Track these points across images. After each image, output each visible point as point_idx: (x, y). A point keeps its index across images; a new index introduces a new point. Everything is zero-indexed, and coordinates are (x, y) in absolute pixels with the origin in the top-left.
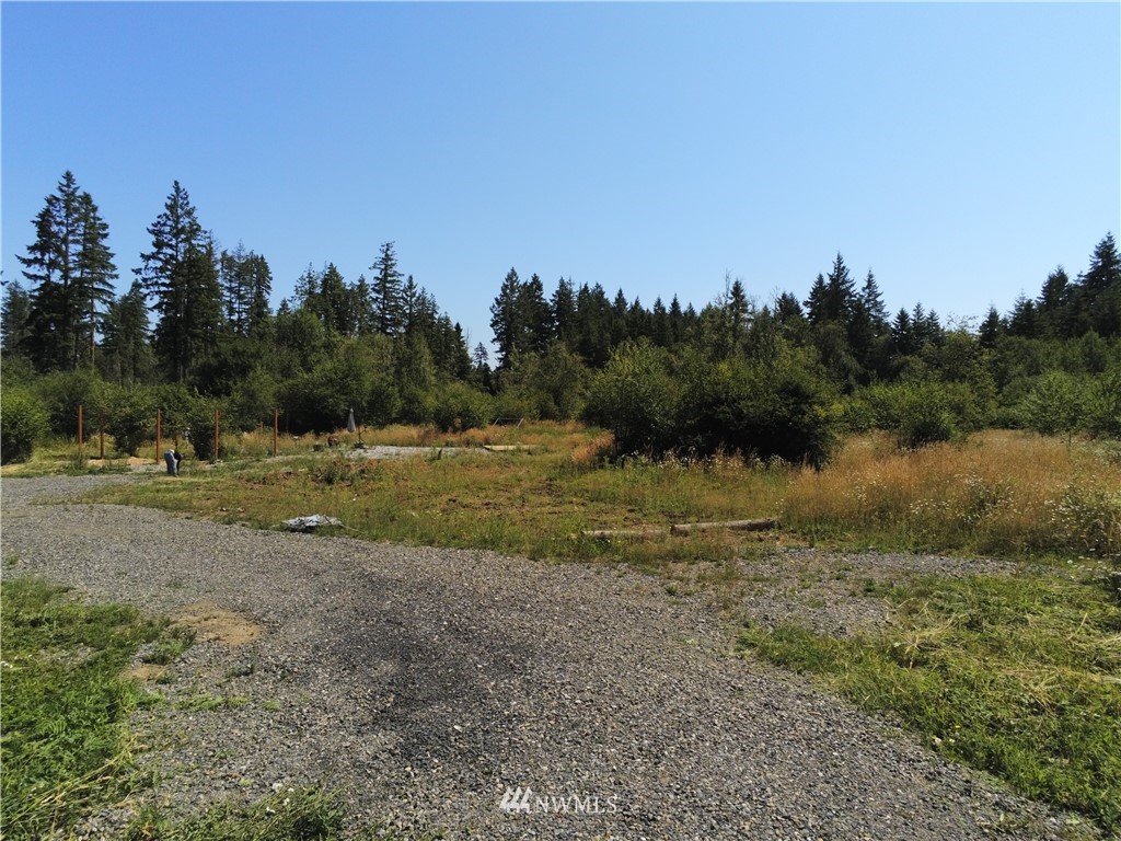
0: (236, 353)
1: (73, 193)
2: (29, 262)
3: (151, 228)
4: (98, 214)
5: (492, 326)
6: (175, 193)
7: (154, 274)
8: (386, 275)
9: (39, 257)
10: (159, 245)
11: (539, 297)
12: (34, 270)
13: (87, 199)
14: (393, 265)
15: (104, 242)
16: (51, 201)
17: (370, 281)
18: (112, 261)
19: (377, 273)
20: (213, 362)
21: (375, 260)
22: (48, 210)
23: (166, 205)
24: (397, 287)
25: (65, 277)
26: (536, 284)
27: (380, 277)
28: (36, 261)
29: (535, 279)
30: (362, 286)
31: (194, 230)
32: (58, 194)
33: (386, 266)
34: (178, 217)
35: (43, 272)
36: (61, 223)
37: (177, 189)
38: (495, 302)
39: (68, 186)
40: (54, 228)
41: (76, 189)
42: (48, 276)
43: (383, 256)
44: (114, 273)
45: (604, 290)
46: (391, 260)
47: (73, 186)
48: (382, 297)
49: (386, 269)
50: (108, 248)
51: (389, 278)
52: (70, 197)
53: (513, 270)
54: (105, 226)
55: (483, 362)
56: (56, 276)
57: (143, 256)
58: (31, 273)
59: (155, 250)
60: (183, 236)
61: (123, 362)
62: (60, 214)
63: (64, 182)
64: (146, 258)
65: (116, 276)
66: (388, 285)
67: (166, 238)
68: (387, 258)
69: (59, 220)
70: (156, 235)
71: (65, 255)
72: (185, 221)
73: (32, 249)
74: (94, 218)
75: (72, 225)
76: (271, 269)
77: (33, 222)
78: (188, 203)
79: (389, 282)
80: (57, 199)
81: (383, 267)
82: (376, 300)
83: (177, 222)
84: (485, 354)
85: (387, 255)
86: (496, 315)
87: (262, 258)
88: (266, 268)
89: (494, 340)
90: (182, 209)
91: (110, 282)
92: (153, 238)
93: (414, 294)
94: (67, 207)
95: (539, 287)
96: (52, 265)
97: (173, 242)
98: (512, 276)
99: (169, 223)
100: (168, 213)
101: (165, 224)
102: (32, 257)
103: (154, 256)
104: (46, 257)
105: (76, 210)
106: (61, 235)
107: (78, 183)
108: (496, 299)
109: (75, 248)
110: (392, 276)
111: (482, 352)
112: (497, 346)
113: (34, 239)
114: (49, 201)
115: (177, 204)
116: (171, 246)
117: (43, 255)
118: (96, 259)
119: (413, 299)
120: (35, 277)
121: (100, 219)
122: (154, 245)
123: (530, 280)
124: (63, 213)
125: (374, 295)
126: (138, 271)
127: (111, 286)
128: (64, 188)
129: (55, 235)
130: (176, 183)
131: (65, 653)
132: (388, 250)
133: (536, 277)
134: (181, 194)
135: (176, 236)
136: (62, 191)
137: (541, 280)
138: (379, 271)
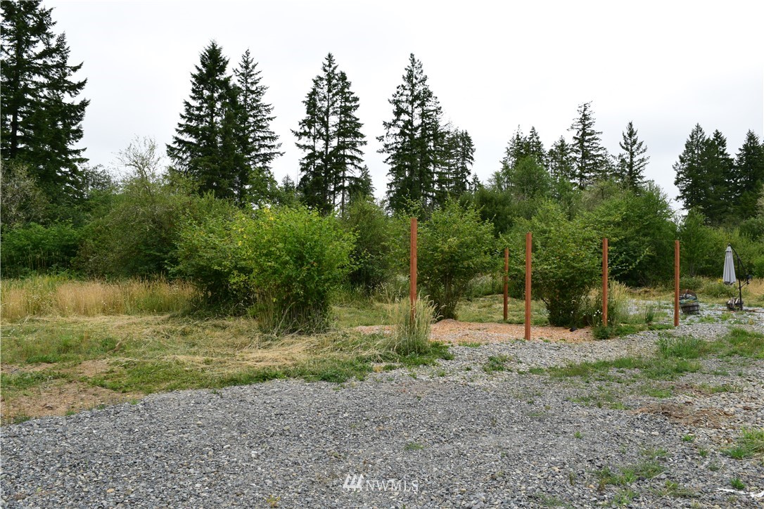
1: (333, 72)
2: (299, 135)
3: (392, 98)
4: (351, 89)
5: (676, 184)
6: (410, 65)
7: (393, 140)
8: (584, 134)
9: (308, 130)
10: (399, 112)
11: (722, 153)
12: (305, 141)
13: (343, 76)
14: (591, 124)
15: (355, 114)
16: (317, 81)
17: (570, 141)
18: (361, 130)
19: (574, 133)
21: (573, 122)
22: (314, 90)
23: (404, 77)
24: (594, 145)
25: (326, 146)
26: (719, 140)
27: (578, 136)
28: (305, 134)
29: (717, 135)
30: (562, 147)
31: (427, 96)
32: (323, 75)
33: (585, 125)
34: (413, 86)
35: (311, 143)
36: (324, 99)
38: (678, 160)
39: (330, 66)
40: (319, 104)
41: (335, 68)
42: (314, 146)
43: (581, 116)
44: (363, 140)
46: (588, 119)
47: (333, 66)
48: (580, 156)
49: (584, 129)
50: (358, 119)
51: (587, 138)
52: (331, 75)
53: (698, 126)
54: (356, 99)
56: (320, 146)
57: (385, 124)
58: (302, 144)
59: (395, 118)
60: (418, 102)
62: (323, 91)
63: (327, 63)
64: (389, 125)
65: (365, 143)
66: (586, 144)
67: (404, 106)
68: (585, 118)
69: (322, 96)
70: (395, 104)
71: (325, 125)
72: (419, 88)
73: (302, 124)
74: (348, 92)
75: (332, 99)
77: (304, 102)
78: (422, 71)
79: (587, 141)
80: (321, 79)
81: (581, 127)
82: (575, 159)
83: (412, 91)
85: (584, 115)
86: (679, 174)
87: (466, 133)
89: (678, 197)
90: (416, 79)
91: (359, 148)
92: (394, 107)
93: (635, 142)
94: (329, 84)
95: (723, 143)
96: (317, 136)
97: (410, 109)
98: (699, 129)
99: (406, 92)
100: (405, 84)
101: (402, 94)
102: (302, 131)
103: (394, 123)
104: (312, 130)
105: (335, 86)
106: (324, 109)
107: (336, 62)
108: (680, 157)
109: (334, 120)
110: (590, 134)
112: (681, 203)
113: (304, 115)
114: (315, 82)
115: (413, 75)
116: (407, 113)
117: (310, 128)
118: (350, 129)
120: (306, 147)
121: (352, 93)
122: (394, 113)
123: (712, 137)
124: (325, 91)
125: (573, 155)
126: (381, 139)
127: (361, 153)
128: (327, 68)
129: (319, 109)
130: (412, 55)
132: (585, 110)
133: (718, 133)
134: (416, 65)
135: (412, 103)
136: (325, 71)
137: (724, 135)
138: (576, 131)
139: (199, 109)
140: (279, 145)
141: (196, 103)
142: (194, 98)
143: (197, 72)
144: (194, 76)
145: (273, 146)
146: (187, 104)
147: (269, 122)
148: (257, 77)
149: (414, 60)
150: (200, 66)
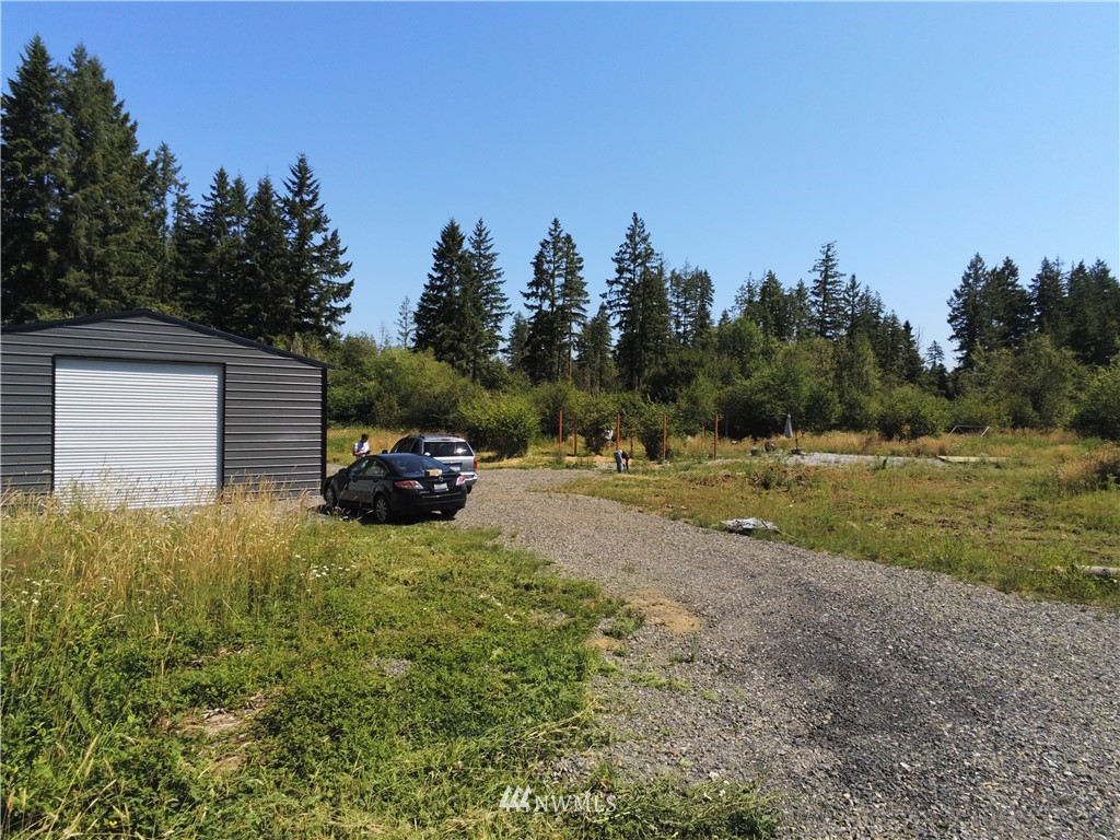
0: (682, 363)
1: (558, 236)
2: (527, 296)
3: (615, 257)
4: (576, 251)
5: (949, 322)
6: (633, 224)
7: (616, 297)
8: (826, 277)
9: (535, 291)
10: (620, 271)
11: (1013, 284)
12: (533, 301)
13: (568, 239)
14: (834, 265)
15: (580, 274)
16: (544, 244)
17: (809, 284)
18: (585, 289)
19: (817, 276)
20: (663, 371)
21: (815, 263)
22: (541, 252)
23: (627, 235)
24: (838, 288)
25: (552, 305)
26: (1010, 269)
27: (820, 279)
28: (533, 294)
29: (1008, 263)
30: (801, 291)
31: (649, 254)
32: (549, 238)
33: (827, 267)
34: (636, 245)
35: (537, 303)
36: (550, 262)
37: (636, 220)
38: (953, 294)
39: (555, 230)
40: (546, 266)
41: (561, 232)
42: (541, 306)
43: (824, 257)
44: (587, 298)
45: (1108, 267)
46: (831, 260)
47: (559, 230)
48: (821, 299)
49: (826, 271)
50: (583, 278)
51: (830, 280)
52: (556, 238)
53: (977, 256)
54: (581, 260)
55: (938, 362)
56: (546, 306)
57: (608, 281)
58: (530, 304)
59: (618, 275)
60: (639, 261)
61: (592, 374)
62: (549, 255)
63: (553, 227)
64: (610, 283)
65: (588, 302)
66: (828, 287)
67: (625, 264)
68: (828, 258)
69: (548, 259)
70: (618, 262)
71: (551, 287)
72: (641, 248)
73: (530, 285)
74: (573, 254)
75: (557, 262)
76: (714, 281)
77: (532, 263)
78: (644, 231)
79: (829, 284)
80: (548, 242)
81: (823, 268)
82: (815, 303)
83: (635, 249)
84: (940, 353)
85: (827, 256)
86: (955, 309)
87: (706, 273)
88: (709, 282)
89: (952, 337)
90: (639, 237)
91: (583, 306)
92: (616, 265)
93: (857, 294)
94: (554, 248)
95: (1013, 272)
96: (544, 297)
97: (632, 267)
98: (976, 263)
99: (629, 250)
100: (628, 241)
101: (625, 252)
102: (530, 291)
103: (617, 281)
104: (540, 291)
105: (561, 249)
106: (550, 272)
107: (562, 227)
108: (956, 291)
109: (560, 281)
110: (833, 277)
111: (937, 351)
112: (956, 343)
113: (531, 277)
114: (542, 245)
115: (636, 234)
116: (629, 271)
117: (537, 289)
118: (574, 288)
119: (856, 299)
120: (532, 307)
121: (577, 255)
122: (617, 271)
123: (1001, 266)
124: (552, 254)
125: (813, 298)
126: (604, 296)
127: (584, 310)
128: (553, 233)
129: (546, 272)
130: (635, 215)
131: (547, 615)
132: (828, 250)
133: (1009, 261)
134: (639, 224)
135: (634, 261)
136: (551, 235)
137: (1016, 263)
138: (819, 273)
139: (440, 279)
140: (509, 306)
141: (436, 275)
142: (435, 270)
143: (437, 247)
144: (435, 251)
145: (503, 307)
146: (430, 276)
147: (500, 286)
148: (489, 244)
149: (636, 219)
150: (441, 242)
